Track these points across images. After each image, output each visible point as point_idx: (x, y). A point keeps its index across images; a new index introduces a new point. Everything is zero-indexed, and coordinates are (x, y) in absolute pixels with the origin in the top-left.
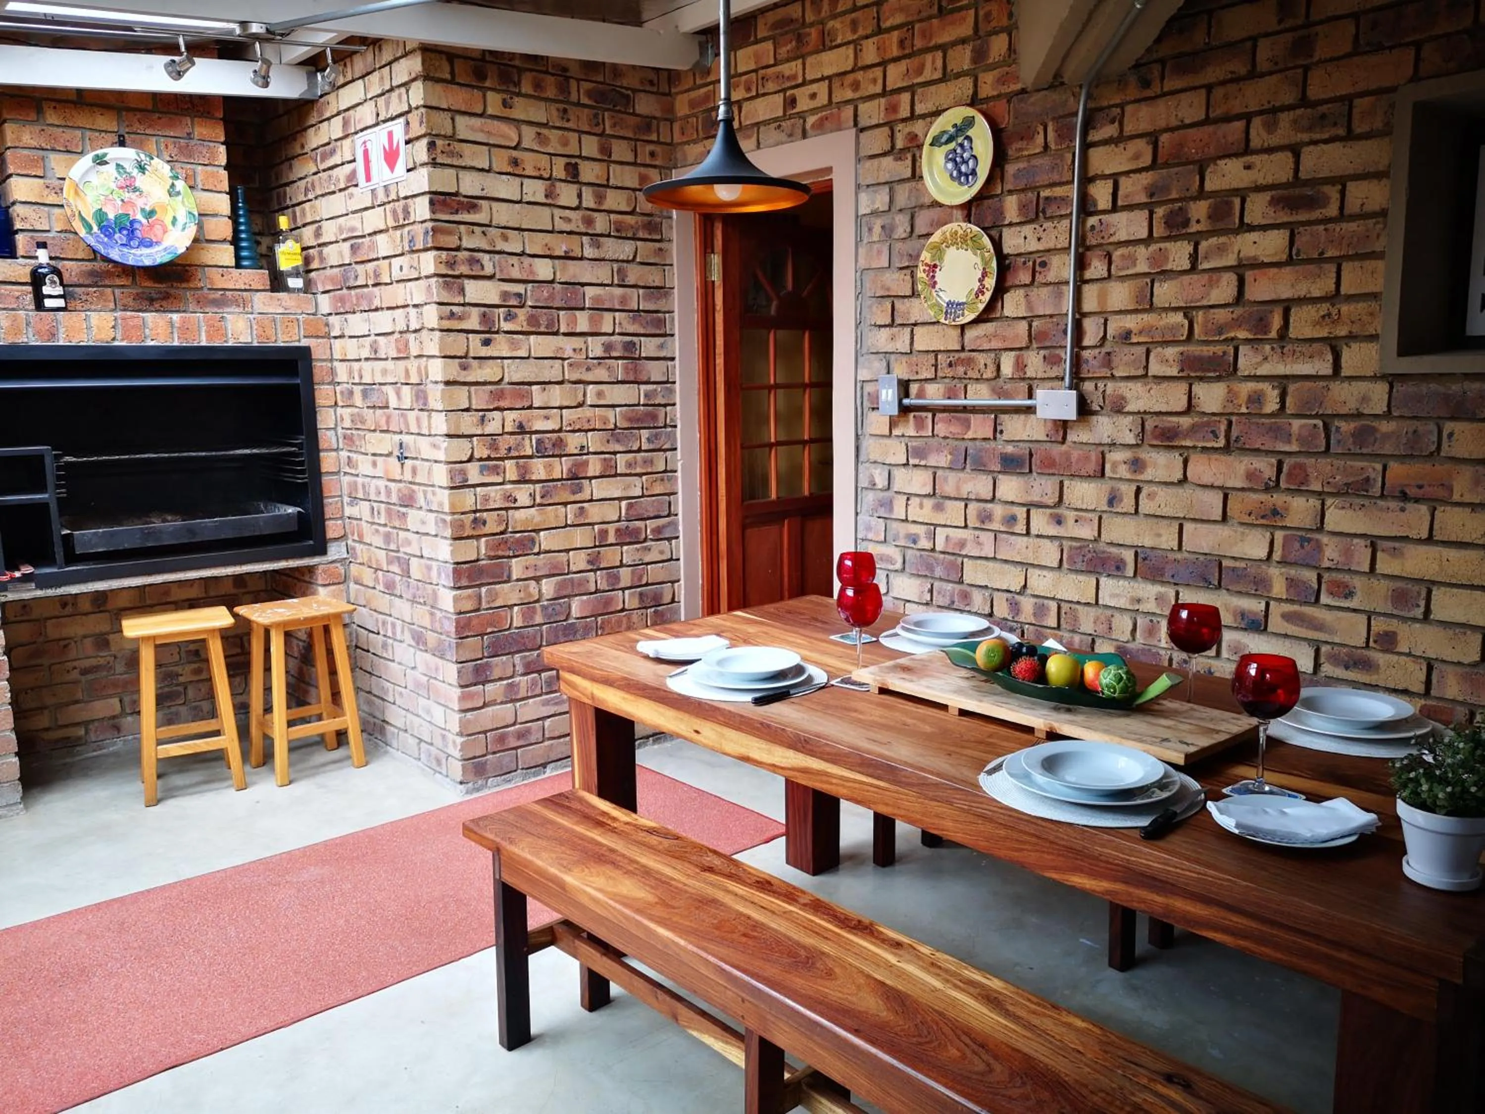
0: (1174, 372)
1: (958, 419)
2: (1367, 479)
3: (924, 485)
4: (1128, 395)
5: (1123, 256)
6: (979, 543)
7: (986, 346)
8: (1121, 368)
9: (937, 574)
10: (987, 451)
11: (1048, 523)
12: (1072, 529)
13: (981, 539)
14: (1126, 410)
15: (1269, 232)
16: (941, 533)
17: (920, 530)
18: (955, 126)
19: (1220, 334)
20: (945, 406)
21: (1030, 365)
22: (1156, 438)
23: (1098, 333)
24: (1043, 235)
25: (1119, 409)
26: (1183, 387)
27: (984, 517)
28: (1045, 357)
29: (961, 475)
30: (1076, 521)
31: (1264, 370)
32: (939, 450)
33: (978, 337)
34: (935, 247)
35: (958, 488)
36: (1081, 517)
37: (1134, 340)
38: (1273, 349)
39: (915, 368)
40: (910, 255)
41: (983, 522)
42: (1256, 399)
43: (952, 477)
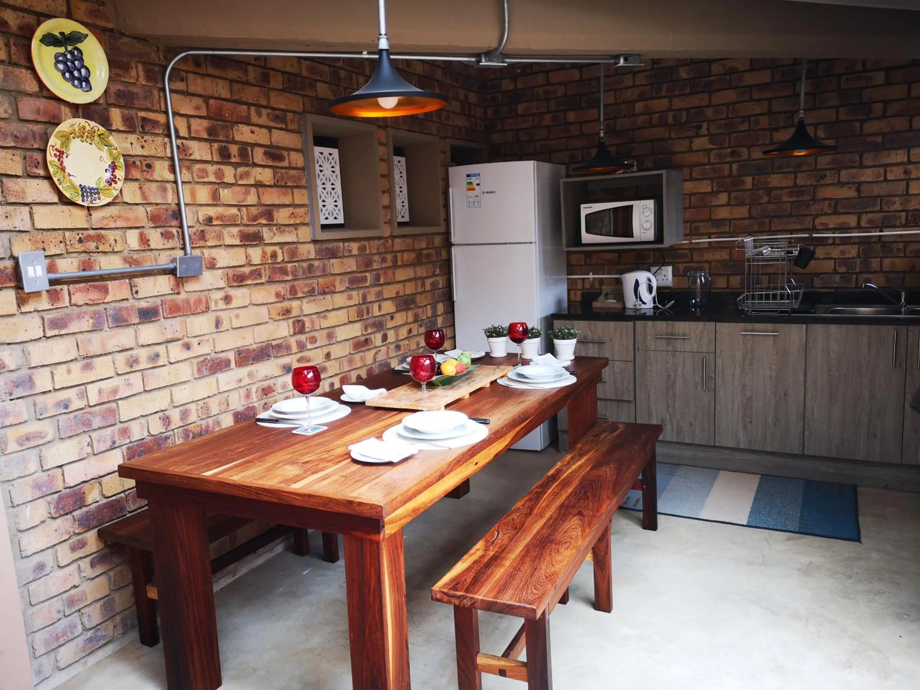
0: (238, 242)
1: (95, 287)
2: (313, 288)
3: (68, 351)
4: (217, 257)
5: (200, 169)
6: (129, 385)
7: (112, 225)
8: (210, 240)
9: (95, 425)
10: (127, 308)
11: (181, 351)
12: (197, 350)
13: (131, 381)
14: (217, 267)
15: (265, 169)
16: (93, 390)
17: (71, 394)
18: (62, 34)
19: (255, 221)
20: (80, 277)
21: (151, 240)
22: (235, 281)
23: (194, 218)
24: (145, 144)
25: (212, 266)
26: (242, 250)
27: (133, 362)
28: (162, 234)
29: (103, 334)
30: (199, 344)
31: (275, 240)
32: (79, 317)
33: (104, 218)
34: (63, 136)
35: (103, 346)
36: (201, 341)
37: (215, 223)
38: (277, 229)
39: (41, 245)
40: (16, 137)
41: (132, 366)
42: (274, 255)
43: (96, 337)
